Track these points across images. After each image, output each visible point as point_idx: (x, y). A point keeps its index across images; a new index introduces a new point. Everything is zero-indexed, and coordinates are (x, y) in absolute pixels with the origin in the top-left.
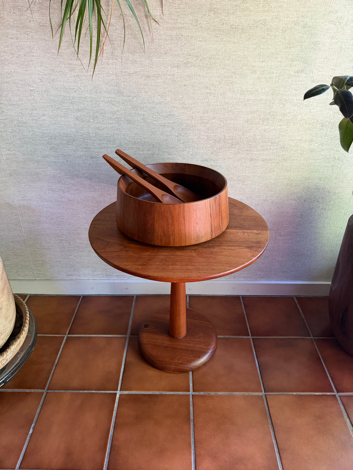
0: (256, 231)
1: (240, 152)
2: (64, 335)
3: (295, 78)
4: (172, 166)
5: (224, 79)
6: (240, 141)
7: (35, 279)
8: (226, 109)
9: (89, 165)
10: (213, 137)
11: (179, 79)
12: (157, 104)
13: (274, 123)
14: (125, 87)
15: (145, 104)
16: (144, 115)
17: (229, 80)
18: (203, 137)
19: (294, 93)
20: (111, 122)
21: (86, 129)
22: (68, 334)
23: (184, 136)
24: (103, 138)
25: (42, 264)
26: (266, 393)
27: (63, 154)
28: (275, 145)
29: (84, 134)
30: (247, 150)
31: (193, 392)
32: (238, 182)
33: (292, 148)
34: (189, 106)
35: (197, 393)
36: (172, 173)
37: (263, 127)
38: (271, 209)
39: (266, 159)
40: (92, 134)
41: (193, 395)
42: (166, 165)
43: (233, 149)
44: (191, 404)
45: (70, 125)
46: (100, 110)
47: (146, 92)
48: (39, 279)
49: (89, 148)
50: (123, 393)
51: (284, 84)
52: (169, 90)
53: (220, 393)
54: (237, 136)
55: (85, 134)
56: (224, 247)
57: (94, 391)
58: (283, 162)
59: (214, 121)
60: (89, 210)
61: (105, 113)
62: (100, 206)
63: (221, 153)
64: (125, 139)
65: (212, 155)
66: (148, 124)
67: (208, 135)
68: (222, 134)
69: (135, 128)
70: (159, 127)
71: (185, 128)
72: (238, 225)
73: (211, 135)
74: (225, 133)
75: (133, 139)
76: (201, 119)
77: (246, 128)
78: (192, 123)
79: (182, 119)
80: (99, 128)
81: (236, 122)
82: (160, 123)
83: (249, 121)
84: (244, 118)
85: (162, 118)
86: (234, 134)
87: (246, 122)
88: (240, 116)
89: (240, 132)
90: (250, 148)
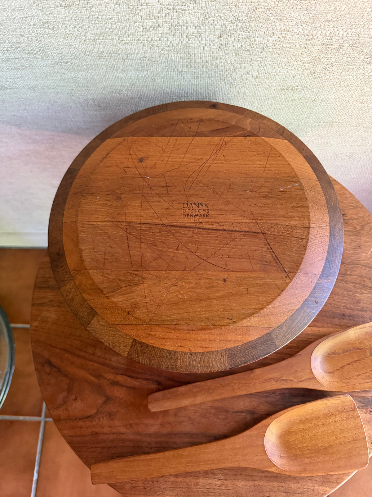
63: (334, 75)
64: (73, 47)
65: (311, 78)
66: (132, 7)
67: (310, 34)
68: (354, 30)
69: (94, 20)
70: (164, 15)
71: (244, 15)
72: (348, 306)
73: (319, 34)
74: (363, 29)
75: (93, 47)
78: (266, 2)
82: (167, 3)
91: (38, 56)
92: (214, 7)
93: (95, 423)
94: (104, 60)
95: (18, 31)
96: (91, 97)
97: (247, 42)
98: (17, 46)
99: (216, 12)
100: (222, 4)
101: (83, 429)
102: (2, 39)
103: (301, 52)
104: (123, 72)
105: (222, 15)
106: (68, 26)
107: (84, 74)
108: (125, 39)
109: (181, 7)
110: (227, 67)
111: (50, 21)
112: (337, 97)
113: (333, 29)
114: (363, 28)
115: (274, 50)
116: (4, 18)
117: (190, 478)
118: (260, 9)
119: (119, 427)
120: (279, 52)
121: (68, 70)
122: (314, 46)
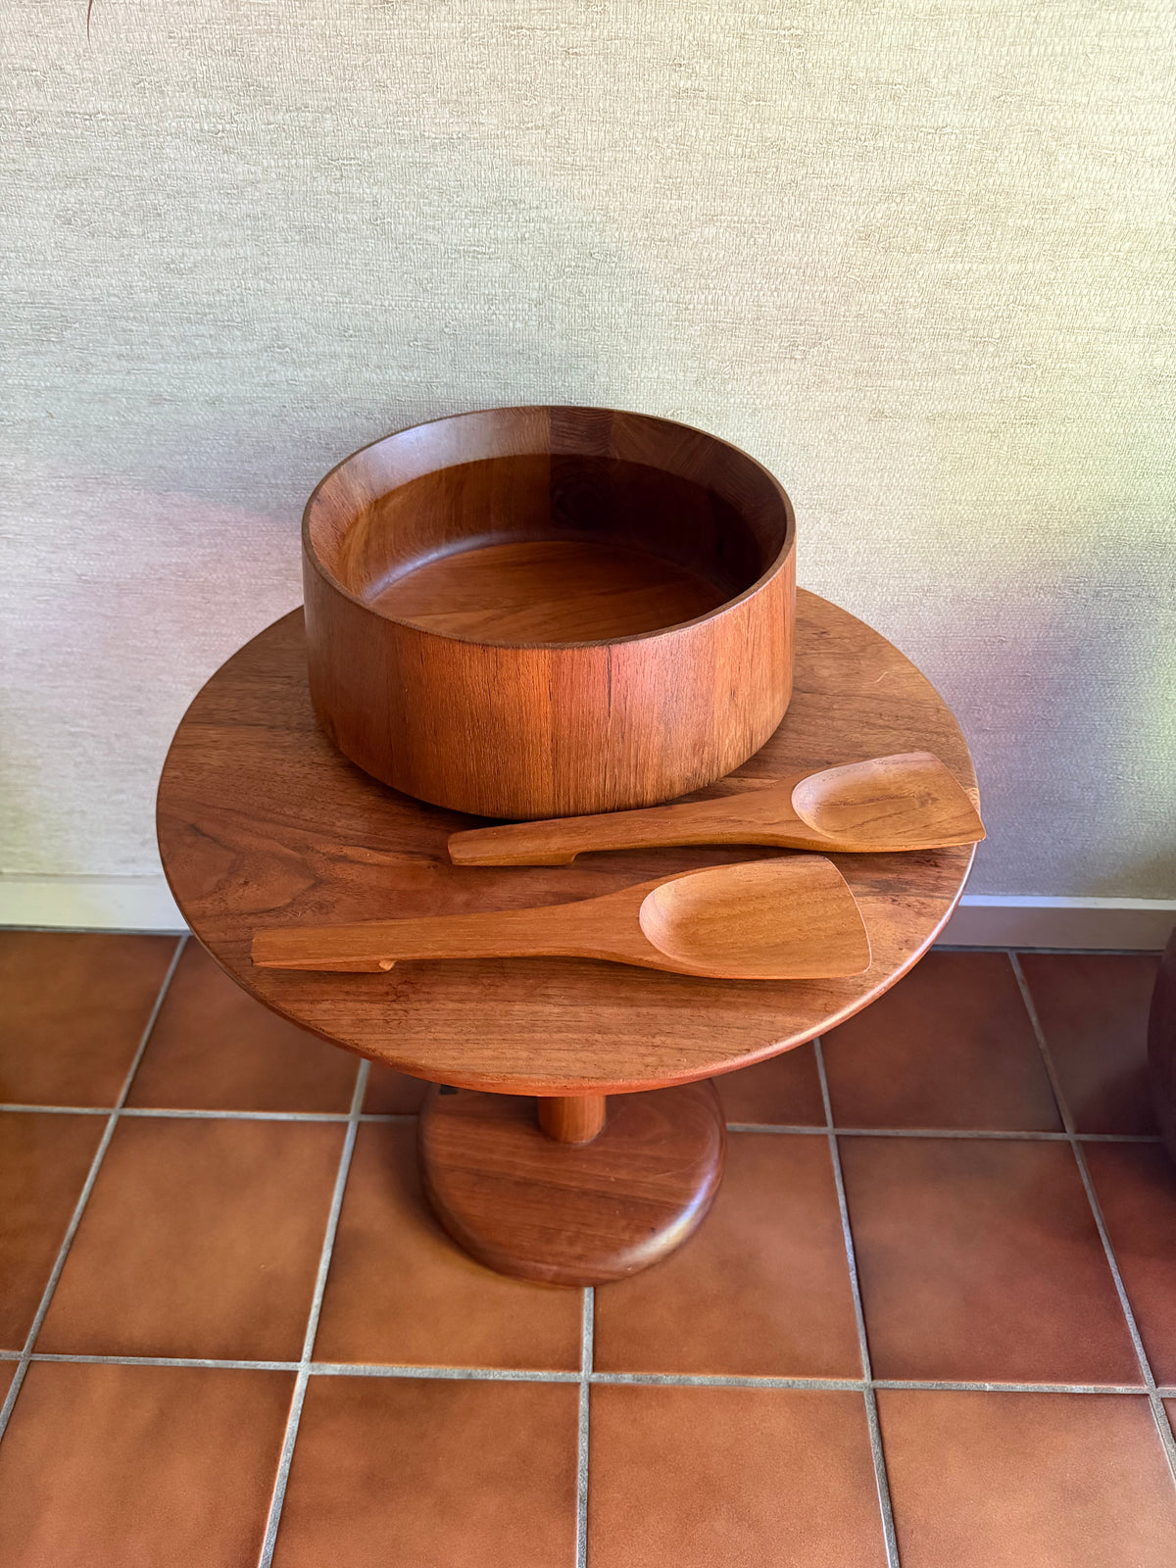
1: (826, 381)
2: (107, 1111)
3: (1121, 17)
5: (761, 17)
6: (828, 329)
8: (769, 176)
9: (149, 434)
10: (702, 310)
11: (537, 20)
12: (434, 146)
13: (994, 245)
14: (276, 60)
15: (380, 150)
16: (375, 203)
17: (787, 23)
18: (658, 307)
19: (1106, 94)
20: (225, 235)
21: (114, 272)
22: (125, 1105)
23: (567, 303)
24: (198, 313)
25: (14, 820)
26: (879, 1383)
27: (27, 387)
28: (991, 349)
29: (109, 295)
30: (857, 373)
31: (594, 1370)
32: (811, 511)
33: (1064, 366)
34: (591, 159)
35: (607, 1378)
37: (940, 266)
38: (951, 628)
39: (942, 415)
40: (145, 291)
41: (591, 1386)
43: (794, 367)
44: (583, 1423)
45: (40, 253)
46: (169, 176)
47: (381, 87)
48: (15, 871)
49: (140, 358)
50: (321, 1373)
51: (1059, 49)
52: (493, 79)
53: (697, 1379)
54: (818, 305)
55: (115, 295)
57: (209, 1363)
58: (1018, 430)
59: (710, 232)
60: (172, 621)
61: (194, 195)
62: (216, 604)
63: (739, 383)
64: (299, 316)
65: (700, 389)
66: (401, 246)
67: (681, 300)
68: (749, 294)
69: (341, 266)
70: (450, 261)
73: (696, 301)
74: (762, 293)
75: (332, 316)
76: (648, 220)
77: (861, 267)
78: (604, 243)
79: (558, 224)
80: (172, 266)
81: (812, 241)
82: (455, 241)
83: (878, 236)
84: (855, 218)
85: (463, 217)
86: (804, 296)
87: (860, 238)
88: (835, 211)
89: (829, 289)
90: (872, 364)
91: (238, 333)
92: (526, 250)
94: (348, 344)
95: (216, 283)
96: (315, 425)
97: (584, 315)
98: (207, 310)
99: (529, 258)
100: (538, 245)
102: (186, 297)
103: (673, 335)
104: (378, 371)
105: (539, 263)
106: (298, 276)
107: (309, 372)
108: (387, 303)
109: (476, 248)
110: (556, 364)
111: (271, 266)
112: (757, 434)
113: (714, 291)
114: (761, 290)
115: (629, 330)
116: (200, 258)
118: (596, 254)
120: (637, 334)
121: (283, 363)
122: (692, 323)
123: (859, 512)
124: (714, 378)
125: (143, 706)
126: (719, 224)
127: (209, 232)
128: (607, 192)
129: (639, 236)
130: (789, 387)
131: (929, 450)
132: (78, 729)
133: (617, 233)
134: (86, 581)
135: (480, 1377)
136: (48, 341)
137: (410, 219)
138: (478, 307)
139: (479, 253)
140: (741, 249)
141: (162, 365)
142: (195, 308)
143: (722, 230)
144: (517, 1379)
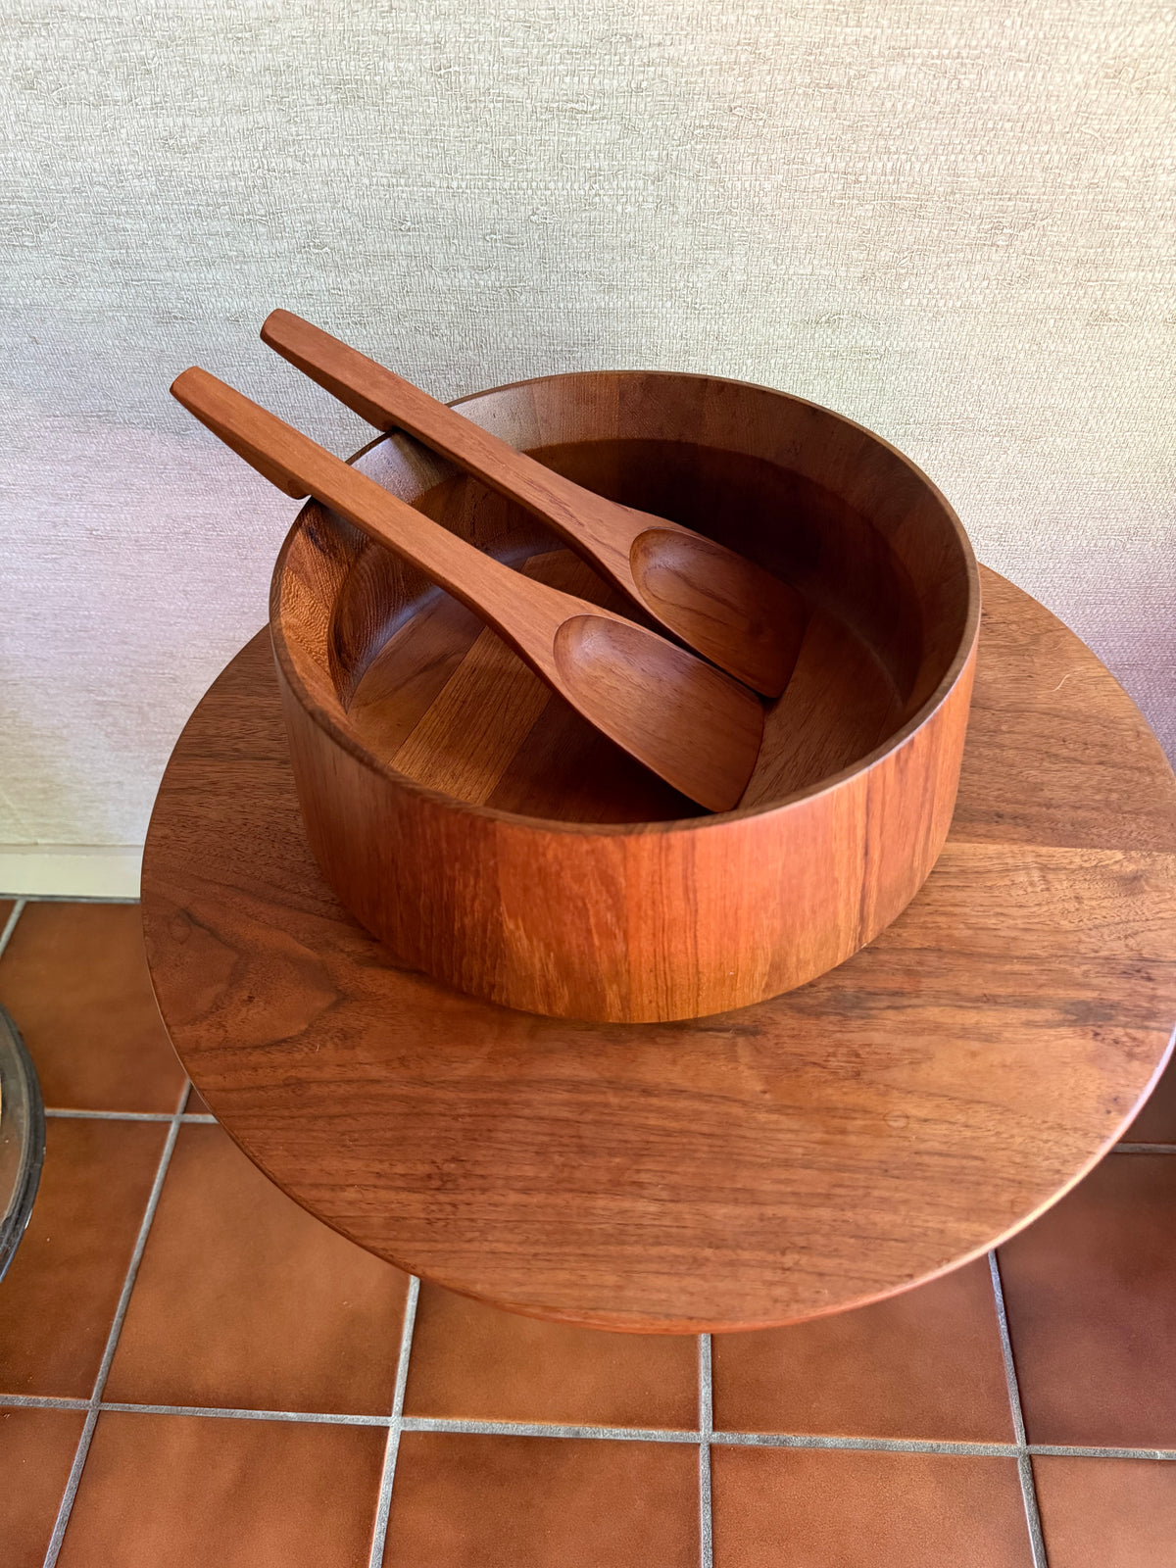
0: (1119, 855)
2: (166, 1117)
4: (622, 396)
6: (1046, 206)
7: (32, 841)
9: (159, 360)
10: (878, 182)
16: (438, 45)
18: (816, 181)
20: (236, 97)
21: (96, 152)
22: (186, 1110)
23: (695, 177)
24: (208, 204)
25: (44, 791)
26: (1035, 1449)
29: (92, 184)
30: (1079, 263)
31: (715, 1428)
32: (997, 439)
35: (729, 1438)
36: (623, 436)
40: (139, 177)
41: (711, 1447)
42: (582, 387)
43: (995, 257)
44: (704, 1492)
46: (156, 16)
48: (52, 841)
49: (139, 265)
50: (414, 1428)
53: (830, 1441)
54: (1038, 173)
55: (100, 183)
56: (933, 1013)
57: (292, 1416)
59: (897, 72)
60: (203, 581)
61: (193, 42)
62: (254, 561)
63: (918, 279)
64: (340, 205)
65: (867, 288)
66: (473, 105)
67: (850, 170)
68: (943, 158)
69: (392, 135)
70: (540, 124)
71: (706, 123)
72: (1009, 795)
73: (870, 171)
74: (961, 157)
75: (383, 205)
76: (812, 58)
77: (1104, 117)
78: (750, 92)
79: (688, 67)
80: (171, 142)
81: (1039, 82)
82: (546, 96)
83: (1132, 71)
84: (1103, 46)
85: (558, 61)
86: (1018, 160)
87: (1107, 76)
88: (1076, 37)
89: (1054, 149)
90: (1100, 250)
91: (262, 230)
92: (643, 106)
93: (298, 1056)
94: (406, 240)
95: (229, 163)
97: (717, 193)
98: (220, 201)
99: (646, 117)
100: (659, 98)
101: (260, 1071)
102: (191, 183)
103: (835, 218)
104: (445, 274)
105: (659, 123)
106: (336, 150)
107: (356, 277)
108: (455, 184)
109: (574, 105)
110: (677, 259)
111: (300, 138)
112: (937, 345)
113: (897, 156)
114: (961, 152)
115: (777, 212)
116: (206, 130)
117: (568, 1196)
118: (738, 109)
119: (367, 1066)
120: (787, 218)
121: (323, 267)
122: (862, 201)
123: (1059, 440)
124: (886, 274)
125: (178, 673)
126: (910, 61)
127: (217, 94)
128: (757, 18)
129: (798, 81)
130: (985, 283)
131: (1162, 362)
132: (105, 699)
133: (769, 78)
134: (97, 537)
135: (589, 1436)
136: (22, 246)
137: (486, 67)
138: (576, 186)
139: (578, 112)
140: (938, 95)
141: (169, 274)
142: (204, 198)
143: (914, 70)
144: (629, 1438)
